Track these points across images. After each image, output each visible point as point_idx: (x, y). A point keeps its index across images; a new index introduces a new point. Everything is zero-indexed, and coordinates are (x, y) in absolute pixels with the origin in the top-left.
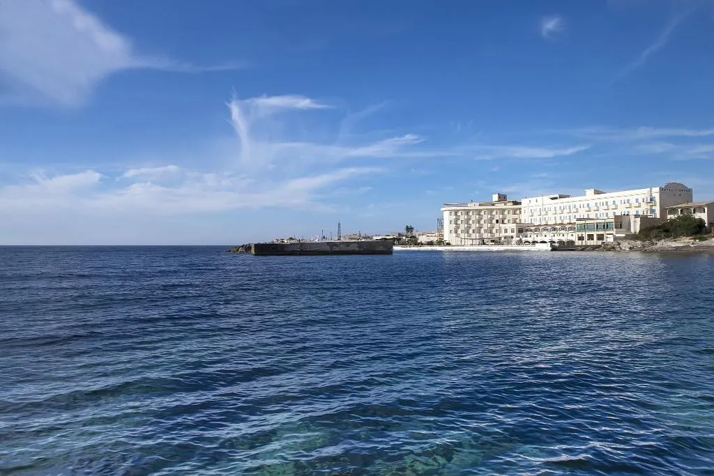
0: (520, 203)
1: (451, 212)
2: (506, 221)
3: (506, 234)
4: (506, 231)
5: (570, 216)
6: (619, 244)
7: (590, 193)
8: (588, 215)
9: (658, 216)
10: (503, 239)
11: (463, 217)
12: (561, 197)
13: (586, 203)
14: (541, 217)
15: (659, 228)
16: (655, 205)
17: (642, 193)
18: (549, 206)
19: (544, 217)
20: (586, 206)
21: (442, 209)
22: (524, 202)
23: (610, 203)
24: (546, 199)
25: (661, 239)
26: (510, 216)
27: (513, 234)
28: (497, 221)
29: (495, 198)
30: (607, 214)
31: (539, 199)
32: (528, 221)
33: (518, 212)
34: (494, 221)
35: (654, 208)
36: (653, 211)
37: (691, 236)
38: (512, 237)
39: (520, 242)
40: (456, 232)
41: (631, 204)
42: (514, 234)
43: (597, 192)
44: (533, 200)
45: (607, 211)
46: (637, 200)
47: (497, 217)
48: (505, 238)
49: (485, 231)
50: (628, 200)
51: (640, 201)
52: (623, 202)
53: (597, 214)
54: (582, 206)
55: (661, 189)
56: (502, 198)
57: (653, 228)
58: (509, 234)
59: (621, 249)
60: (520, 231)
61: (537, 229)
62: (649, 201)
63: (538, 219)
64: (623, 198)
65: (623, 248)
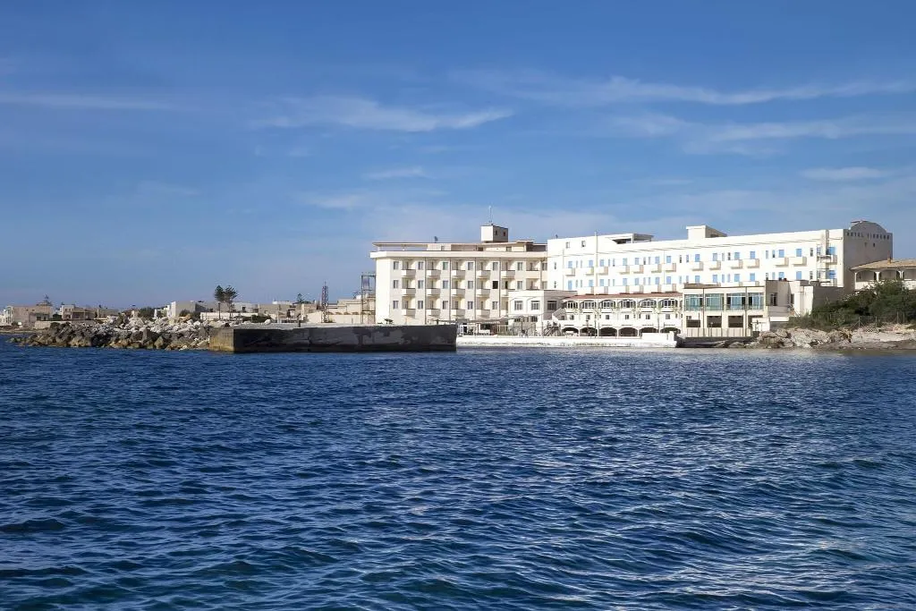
0: (542, 248)
1: (396, 260)
2: (513, 285)
3: (519, 313)
4: (519, 305)
5: (657, 279)
6: (789, 336)
7: (697, 233)
8: (697, 277)
9: (840, 284)
10: (511, 322)
11: (422, 274)
12: (638, 238)
13: (692, 253)
14: (593, 278)
15: (845, 306)
16: (835, 263)
17: (811, 239)
18: (611, 257)
19: (600, 277)
20: (692, 259)
21: (373, 255)
22: (554, 246)
23: (745, 255)
24: (606, 242)
25: (856, 328)
26: (523, 275)
27: (534, 313)
28: (495, 285)
29: (487, 233)
30: (737, 276)
31: (590, 241)
32: (562, 286)
33: (538, 266)
34: (488, 285)
35: (832, 268)
36: (830, 274)
37: (909, 322)
38: (534, 319)
39: (554, 330)
40: (406, 306)
41: (787, 260)
42: (540, 312)
43: (712, 233)
44: (575, 242)
45: (737, 271)
46: (799, 252)
47: (494, 276)
48: (517, 320)
49: (470, 305)
50: (781, 252)
51: (806, 253)
52: (770, 255)
53: (715, 276)
54: (684, 260)
55: (847, 234)
56: (501, 235)
57: (837, 306)
58: (527, 311)
59: (794, 344)
60: (552, 306)
61: (588, 301)
62: (824, 254)
63: (586, 283)
64: (770, 248)
65: (798, 344)
